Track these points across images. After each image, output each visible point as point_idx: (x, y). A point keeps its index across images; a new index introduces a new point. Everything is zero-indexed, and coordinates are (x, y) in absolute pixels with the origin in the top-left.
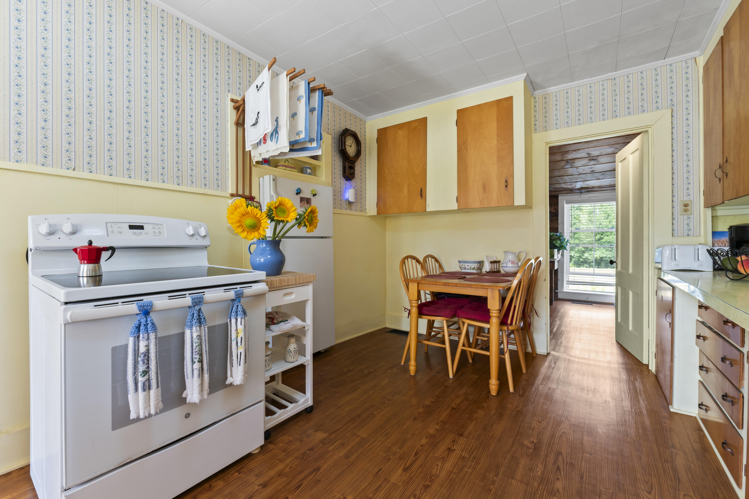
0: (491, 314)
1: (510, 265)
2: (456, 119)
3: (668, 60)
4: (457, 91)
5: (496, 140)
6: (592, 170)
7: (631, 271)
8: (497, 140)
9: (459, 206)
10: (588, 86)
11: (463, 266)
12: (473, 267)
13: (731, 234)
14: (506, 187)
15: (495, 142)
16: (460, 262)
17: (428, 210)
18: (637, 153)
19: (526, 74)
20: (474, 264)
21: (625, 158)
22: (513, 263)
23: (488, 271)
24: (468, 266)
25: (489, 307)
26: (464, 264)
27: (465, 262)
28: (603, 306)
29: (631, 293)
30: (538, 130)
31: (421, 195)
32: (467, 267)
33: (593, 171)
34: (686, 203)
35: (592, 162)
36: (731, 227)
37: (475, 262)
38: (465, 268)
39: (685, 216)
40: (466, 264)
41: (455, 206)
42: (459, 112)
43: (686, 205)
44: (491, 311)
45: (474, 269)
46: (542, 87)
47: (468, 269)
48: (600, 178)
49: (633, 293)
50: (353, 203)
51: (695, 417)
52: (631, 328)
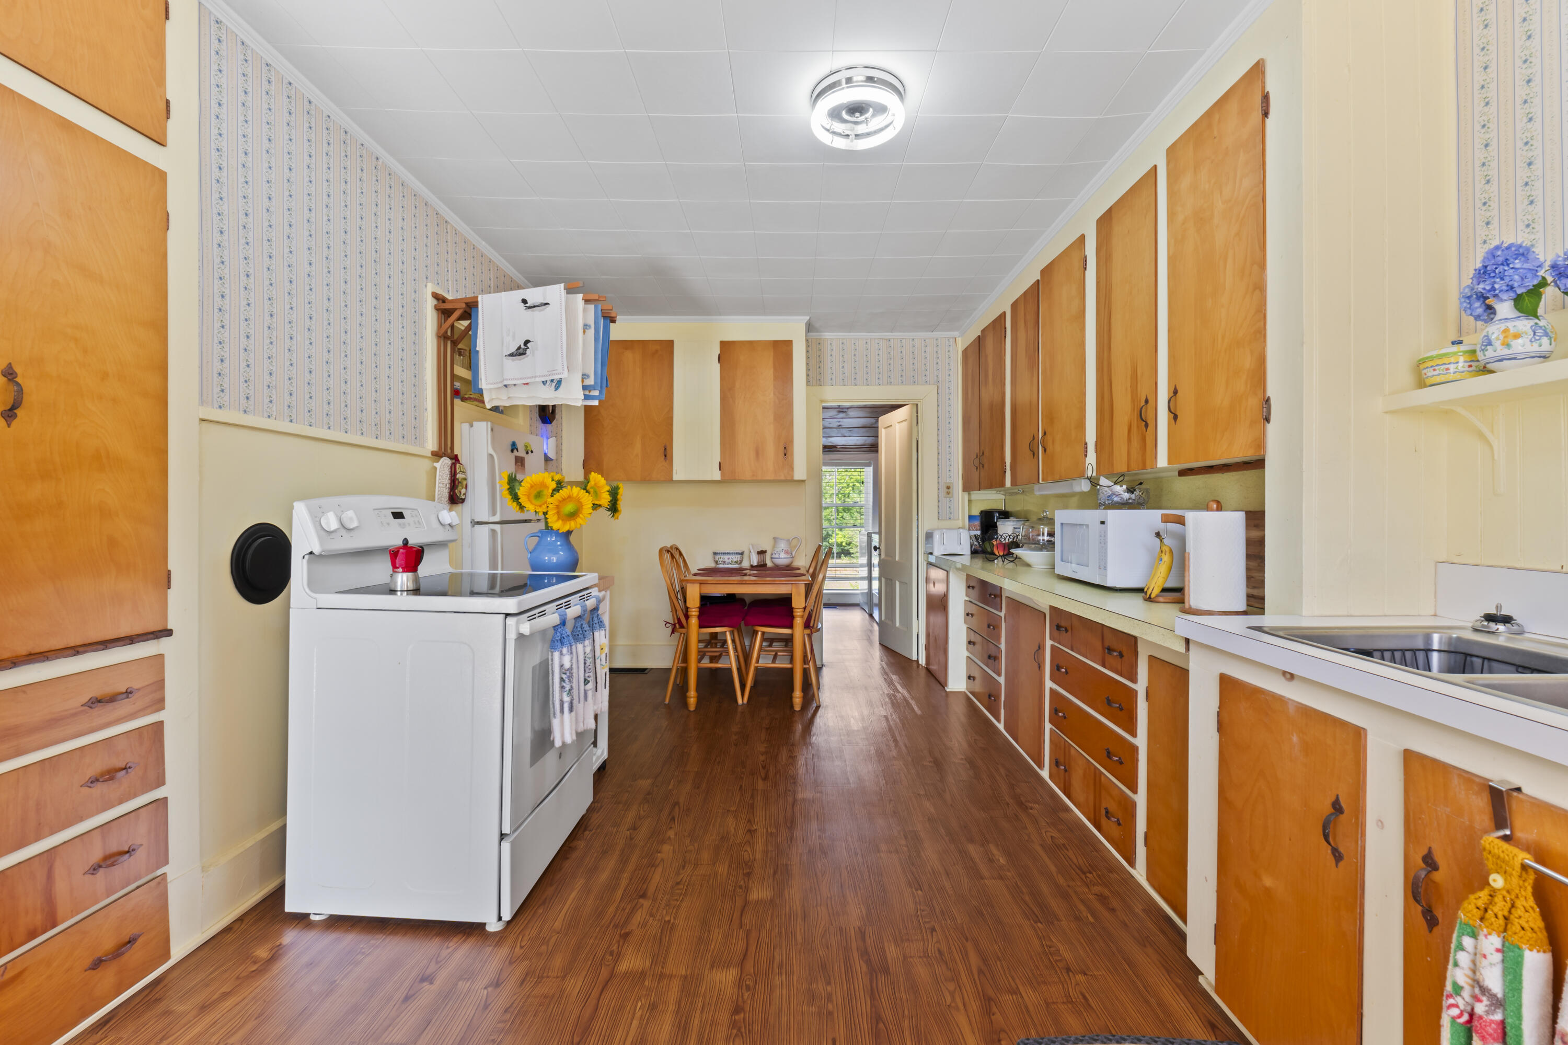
0: (795, 614)
1: (783, 555)
2: (718, 352)
3: (936, 334)
4: (720, 315)
5: (772, 393)
6: (839, 424)
7: (897, 559)
8: (774, 394)
9: (722, 475)
10: (865, 342)
11: (722, 559)
12: (735, 560)
13: (982, 519)
14: (785, 455)
15: (772, 395)
16: (715, 554)
17: (675, 478)
18: (905, 424)
19: (809, 318)
20: (737, 556)
21: (891, 426)
22: (787, 552)
23: (755, 564)
24: (729, 559)
25: (794, 605)
26: (722, 556)
27: (724, 554)
28: (848, 608)
29: (897, 583)
30: (811, 382)
31: (665, 456)
32: (727, 561)
33: (840, 426)
34: (948, 485)
35: (842, 415)
36: (982, 512)
37: (738, 553)
38: (724, 562)
39: (948, 499)
40: (726, 557)
41: (717, 476)
42: (724, 344)
43: (948, 488)
44: (795, 610)
45: (736, 562)
46: (817, 331)
47: (728, 563)
48: (847, 435)
49: (901, 582)
50: (552, 460)
51: (964, 692)
52: (898, 625)
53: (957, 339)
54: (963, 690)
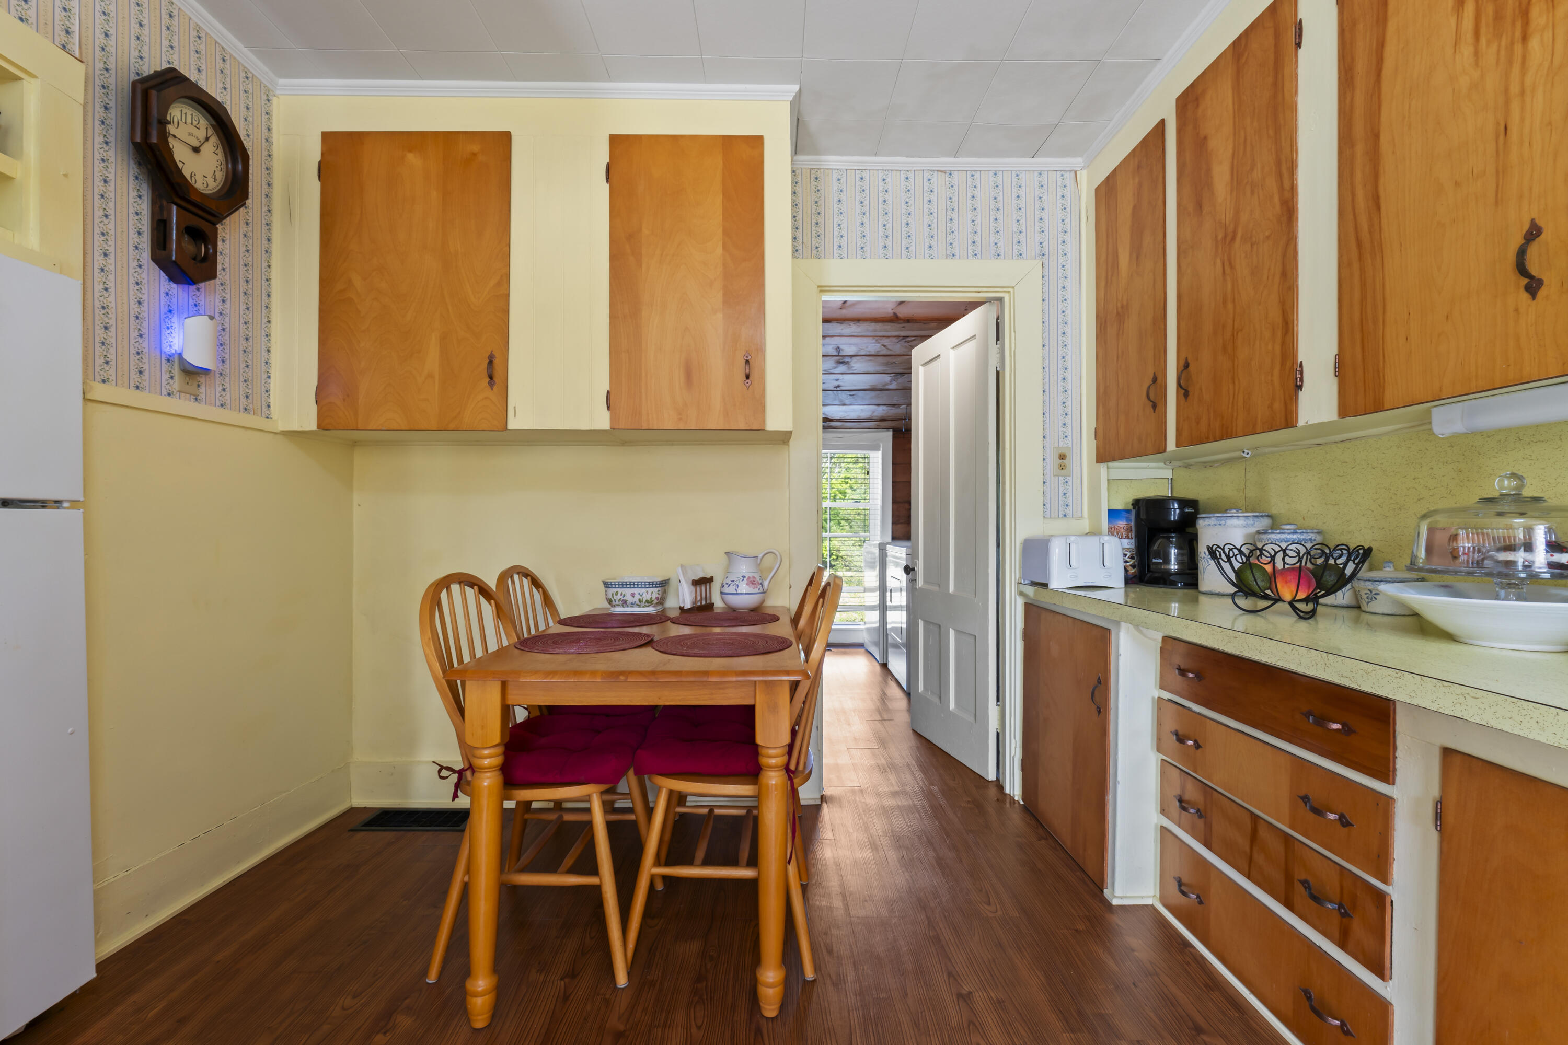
1: (744, 588)
2: (606, 159)
3: (1041, 162)
4: (609, 79)
5: (720, 244)
6: (837, 383)
7: (952, 589)
8: (724, 247)
9: (613, 419)
10: (903, 176)
11: (619, 597)
12: (646, 597)
13: (1138, 515)
14: (747, 377)
15: (719, 250)
16: (607, 585)
17: (513, 424)
18: (971, 345)
19: (796, 88)
20: (650, 590)
21: (939, 355)
22: (752, 582)
23: (688, 605)
24: (633, 595)
25: (759, 740)
26: (620, 590)
27: (625, 585)
28: (847, 650)
29: (952, 633)
30: (800, 252)
31: (491, 377)
32: (629, 599)
33: (838, 386)
34: (1063, 452)
35: (842, 368)
36: (1137, 503)
37: (652, 584)
38: (625, 603)
39: (1061, 478)
40: (628, 592)
41: (602, 421)
42: (615, 141)
43: (1062, 457)
44: (763, 751)
45: (649, 603)
47: (633, 605)
48: (847, 402)
49: (958, 632)
50: (206, 371)
51: (1152, 906)
52: (952, 706)
53: (1078, 173)
54: (1149, 902)
